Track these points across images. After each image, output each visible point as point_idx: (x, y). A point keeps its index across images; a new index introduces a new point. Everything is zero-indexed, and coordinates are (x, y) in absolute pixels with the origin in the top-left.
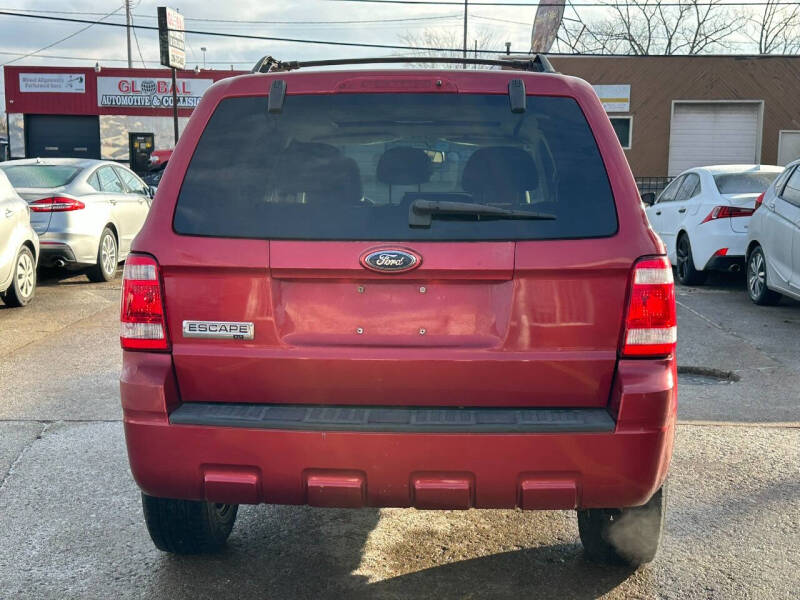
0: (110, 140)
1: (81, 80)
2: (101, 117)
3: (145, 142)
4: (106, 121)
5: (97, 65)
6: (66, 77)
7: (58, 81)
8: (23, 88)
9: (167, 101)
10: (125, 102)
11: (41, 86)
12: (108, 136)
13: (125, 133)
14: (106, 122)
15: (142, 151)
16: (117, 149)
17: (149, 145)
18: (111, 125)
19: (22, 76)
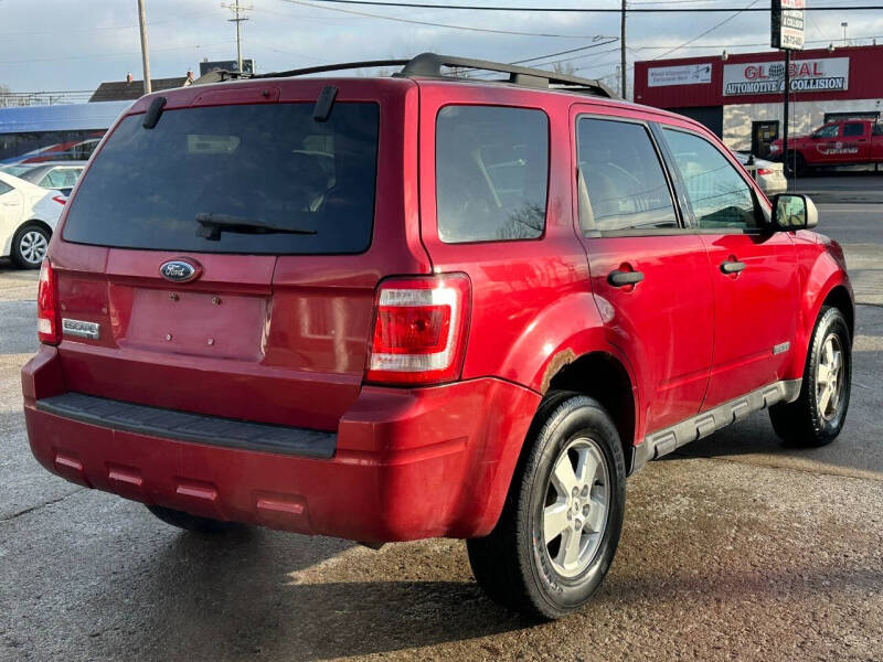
0: (732, 131)
1: (708, 70)
2: (726, 107)
3: (769, 130)
4: (730, 110)
5: (724, 53)
6: (693, 68)
7: (684, 72)
8: (651, 83)
9: (795, 85)
10: (750, 89)
11: (669, 79)
12: (730, 127)
13: (749, 123)
14: (730, 112)
15: (765, 141)
16: (739, 140)
17: (773, 134)
18: (736, 115)
19: (651, 71)
